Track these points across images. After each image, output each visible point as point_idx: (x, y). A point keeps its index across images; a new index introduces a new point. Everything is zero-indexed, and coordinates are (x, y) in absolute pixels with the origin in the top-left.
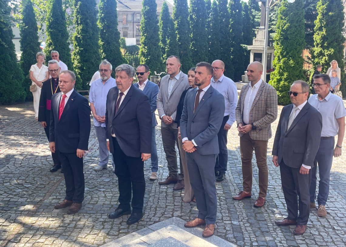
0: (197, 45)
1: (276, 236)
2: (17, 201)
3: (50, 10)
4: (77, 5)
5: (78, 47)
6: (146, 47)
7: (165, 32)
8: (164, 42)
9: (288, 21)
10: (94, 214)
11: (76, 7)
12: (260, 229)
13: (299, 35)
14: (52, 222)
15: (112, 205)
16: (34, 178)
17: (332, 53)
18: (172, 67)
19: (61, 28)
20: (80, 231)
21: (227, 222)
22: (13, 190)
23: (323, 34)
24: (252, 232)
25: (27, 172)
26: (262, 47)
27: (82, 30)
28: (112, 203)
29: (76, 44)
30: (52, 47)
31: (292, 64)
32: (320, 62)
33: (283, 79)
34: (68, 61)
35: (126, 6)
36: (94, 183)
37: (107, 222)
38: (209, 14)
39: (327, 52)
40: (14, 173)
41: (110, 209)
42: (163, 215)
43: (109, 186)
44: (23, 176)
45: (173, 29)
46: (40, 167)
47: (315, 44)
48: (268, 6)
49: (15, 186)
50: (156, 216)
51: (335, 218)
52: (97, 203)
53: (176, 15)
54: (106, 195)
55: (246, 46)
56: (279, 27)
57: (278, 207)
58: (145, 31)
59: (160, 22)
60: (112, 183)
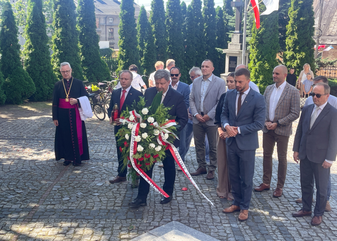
0: (173, 48)
1: (276, 238)
2: (10, 208)
3: (30, 13)
4: (57, 8)
5: (58, 50)
6: (124, 51)
7: (143, 35)
8: (142, 45)
9: (263, 26)
10: (92, 219)
11: (55, 10)
12: (259, 232)
13: (273, 39)
14: (49, 229)
15: (109, 210)
16: (25, 183)
17: (304, 57)
18: (207, 69)
19: (41, 31)
20: (80, 238)
21: (226, 225)
22: (5, 196)
23: (295, 39)
24: (252, 234)
25: (17, 177)
26: (237, 51)
27: (61, 33)
28: (109, 208)
29: (55, 47)
30: (32, 50)
31: (267, 67)
32: (293, 65)
33: (259, 82)
34: (48, 63)
35: (99, 10)
36: (86, 188)
37: (106, 227)
38: (184, 19)
39: (299, 55)
40: (4, 179)
41: (107, 214)
42: (161, 219)
43: (103, 190)
44: (13, 181)
45: (150, 33)
46: (29, 172)
47: (287, 47)
48: (246, 11)
49: (6, 192)
50: (155, 221)
51: (329, 218)
52: (93, 208)
53: (153, 18)
54: (102, 199)
55: (220, 49)
56: (255, 31)
57: (273, 209)
58: (124, 34)
59: (138, 26)
60: (105, 187)
